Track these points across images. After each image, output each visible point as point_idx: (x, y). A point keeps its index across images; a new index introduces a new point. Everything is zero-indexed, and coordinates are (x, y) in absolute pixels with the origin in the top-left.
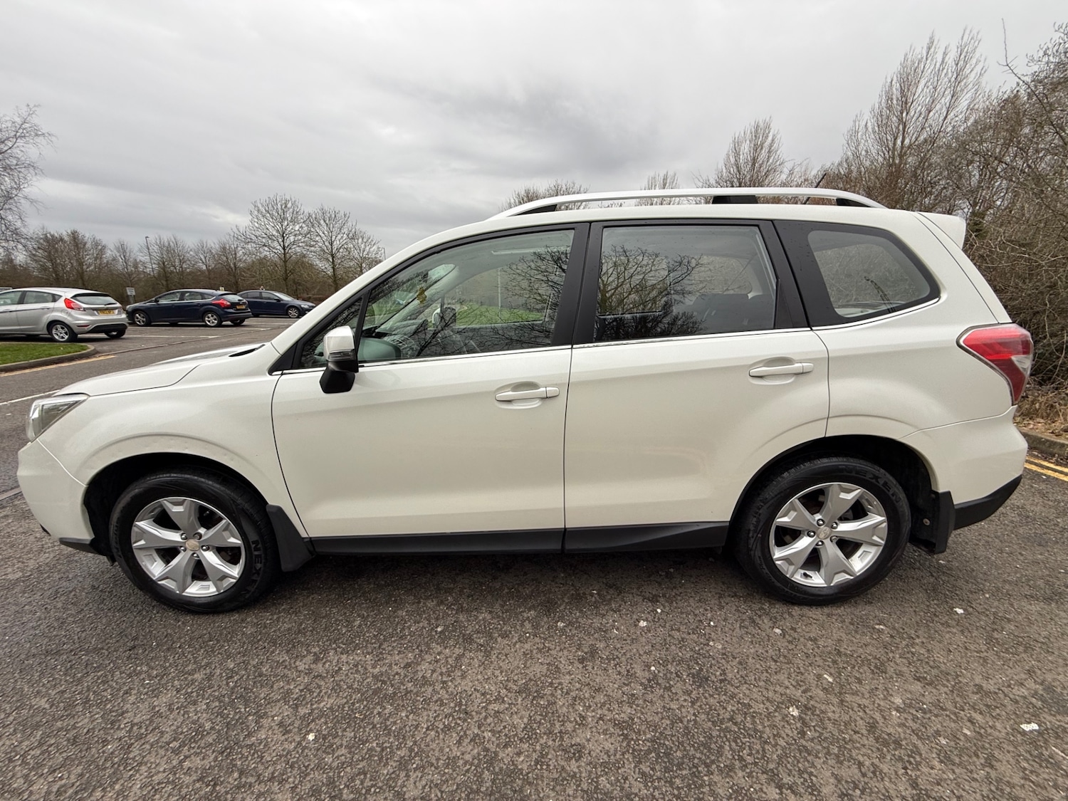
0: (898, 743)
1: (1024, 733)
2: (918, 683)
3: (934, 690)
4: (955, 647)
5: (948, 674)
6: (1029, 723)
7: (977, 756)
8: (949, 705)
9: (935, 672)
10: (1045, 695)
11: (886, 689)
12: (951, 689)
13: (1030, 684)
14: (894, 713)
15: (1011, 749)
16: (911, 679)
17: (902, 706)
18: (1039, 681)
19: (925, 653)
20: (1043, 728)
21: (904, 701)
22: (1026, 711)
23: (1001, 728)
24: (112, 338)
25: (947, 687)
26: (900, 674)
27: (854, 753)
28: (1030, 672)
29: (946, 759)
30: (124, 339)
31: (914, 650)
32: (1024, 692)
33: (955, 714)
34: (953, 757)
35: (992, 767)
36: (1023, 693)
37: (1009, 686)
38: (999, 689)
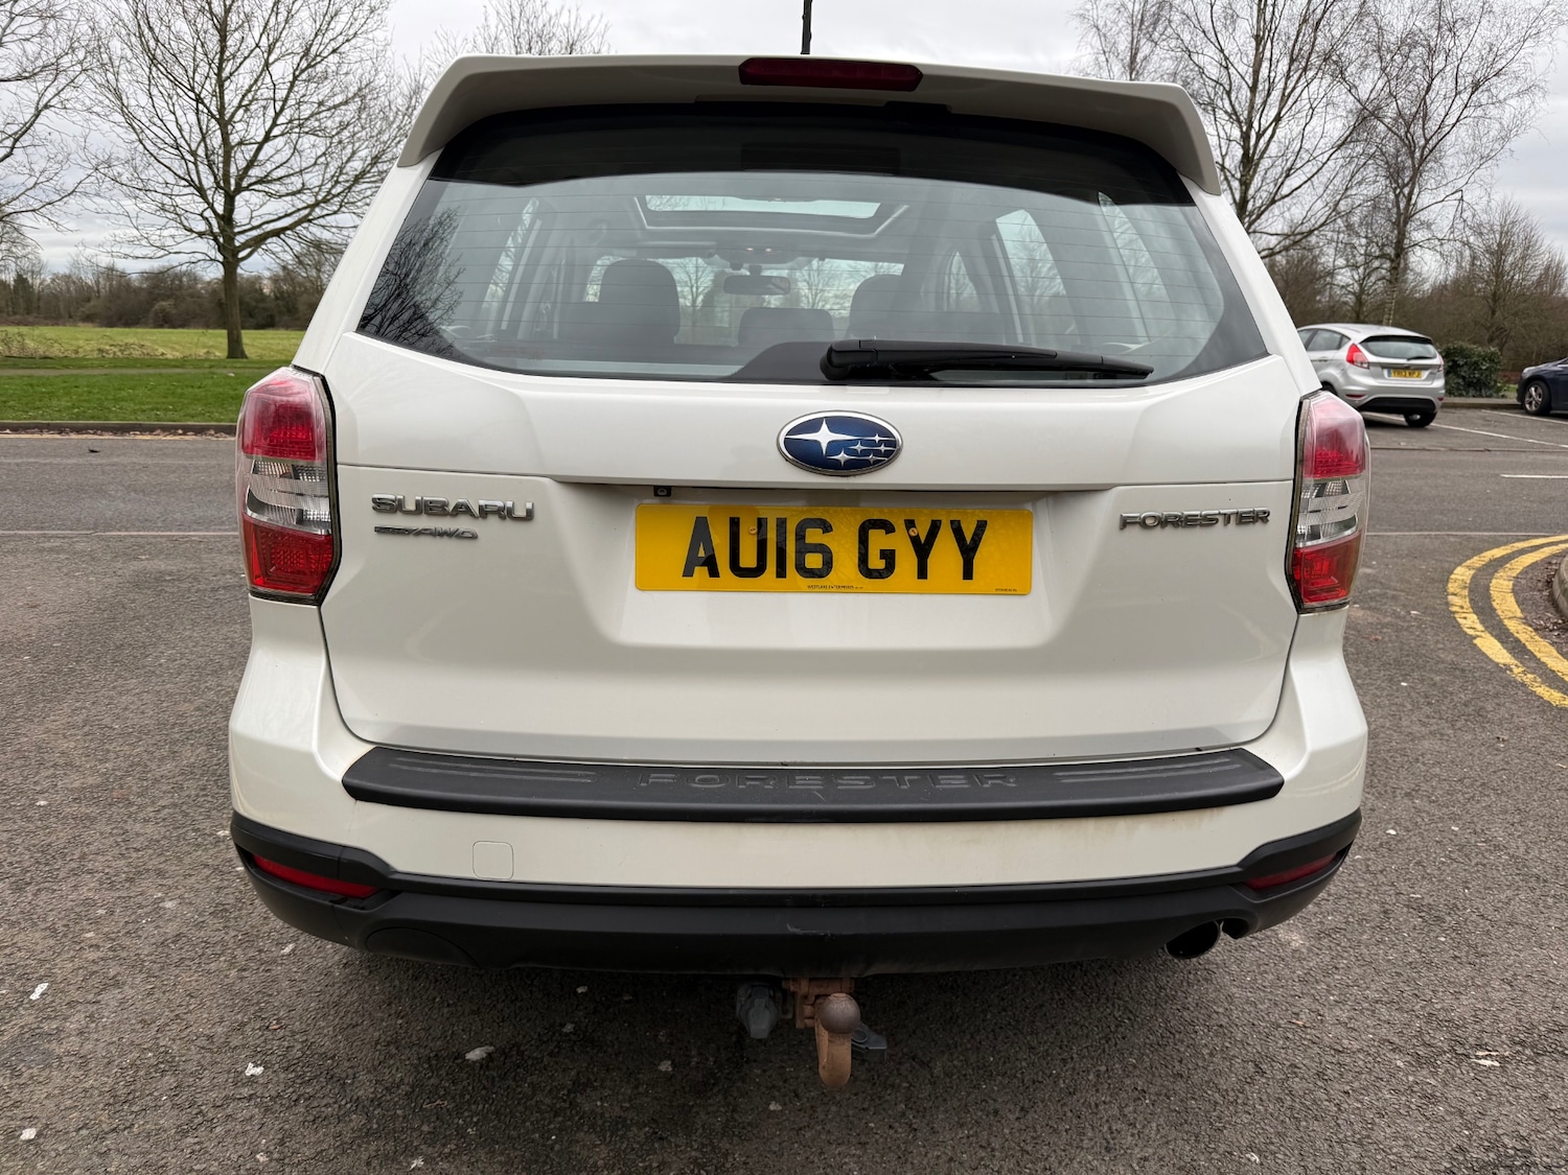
0: (130, 880)
1: (41, 980)
2: (175, 934)
3: (153, 941)
4: (191, 1007)
5: (162, 968)
6: (42, 994)
7: (64, 926)
8: (127, 942)
9: (175, 957)
10: (47, 1046)
11: (190, 903)
12: (142, 956)
13: (73, 1043)
14: (160, 895)
15: (42, 956)
16: (184, 930)
17: (161, 905)
18: (65, 1059)
19: (207, 967)
20: (26, 1001)
21: (165, 909)
22: (54, 1004)
23: (64, 967)
24: (1413, 425)
25: (147, 956)
26: (200, 925)
27: (151, 851)
28: (84, 1062)
29: (89, 903)
30: (1433, 430)
31: (222, 959)
32: (71, 1026)
33: (114, 940)
34: (82, 908)
35: (48, 928)
36: (72, 1023)
37: (91, 1016)
38: (98, 1002)
